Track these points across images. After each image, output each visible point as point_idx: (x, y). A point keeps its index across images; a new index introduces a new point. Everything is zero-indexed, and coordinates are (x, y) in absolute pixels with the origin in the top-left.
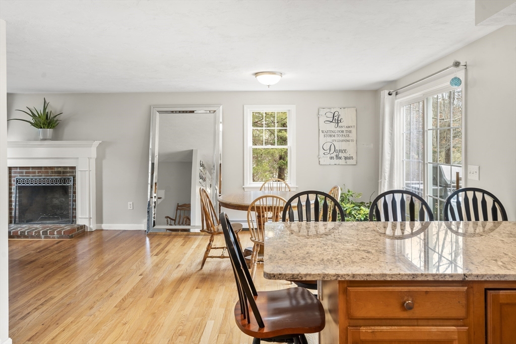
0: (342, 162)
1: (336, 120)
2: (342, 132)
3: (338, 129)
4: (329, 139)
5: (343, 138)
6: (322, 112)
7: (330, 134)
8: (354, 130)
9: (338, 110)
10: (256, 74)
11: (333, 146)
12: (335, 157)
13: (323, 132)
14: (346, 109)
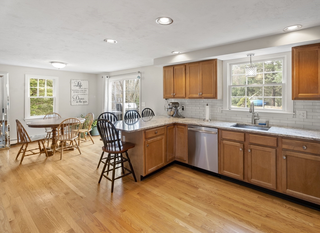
0: (82, 103)
1: (79, 85)
2: (82, 90)
3: (80, 89)
4: (76, 94)
5: (83, 93)
6: (73, 81)
7: (76, 91)
8: (87, 90)
9: (80, 81)
10: (52, 62)
11: (78, 97)
12: (79, 102)
13: (73, 90)
14: (84, 81)
